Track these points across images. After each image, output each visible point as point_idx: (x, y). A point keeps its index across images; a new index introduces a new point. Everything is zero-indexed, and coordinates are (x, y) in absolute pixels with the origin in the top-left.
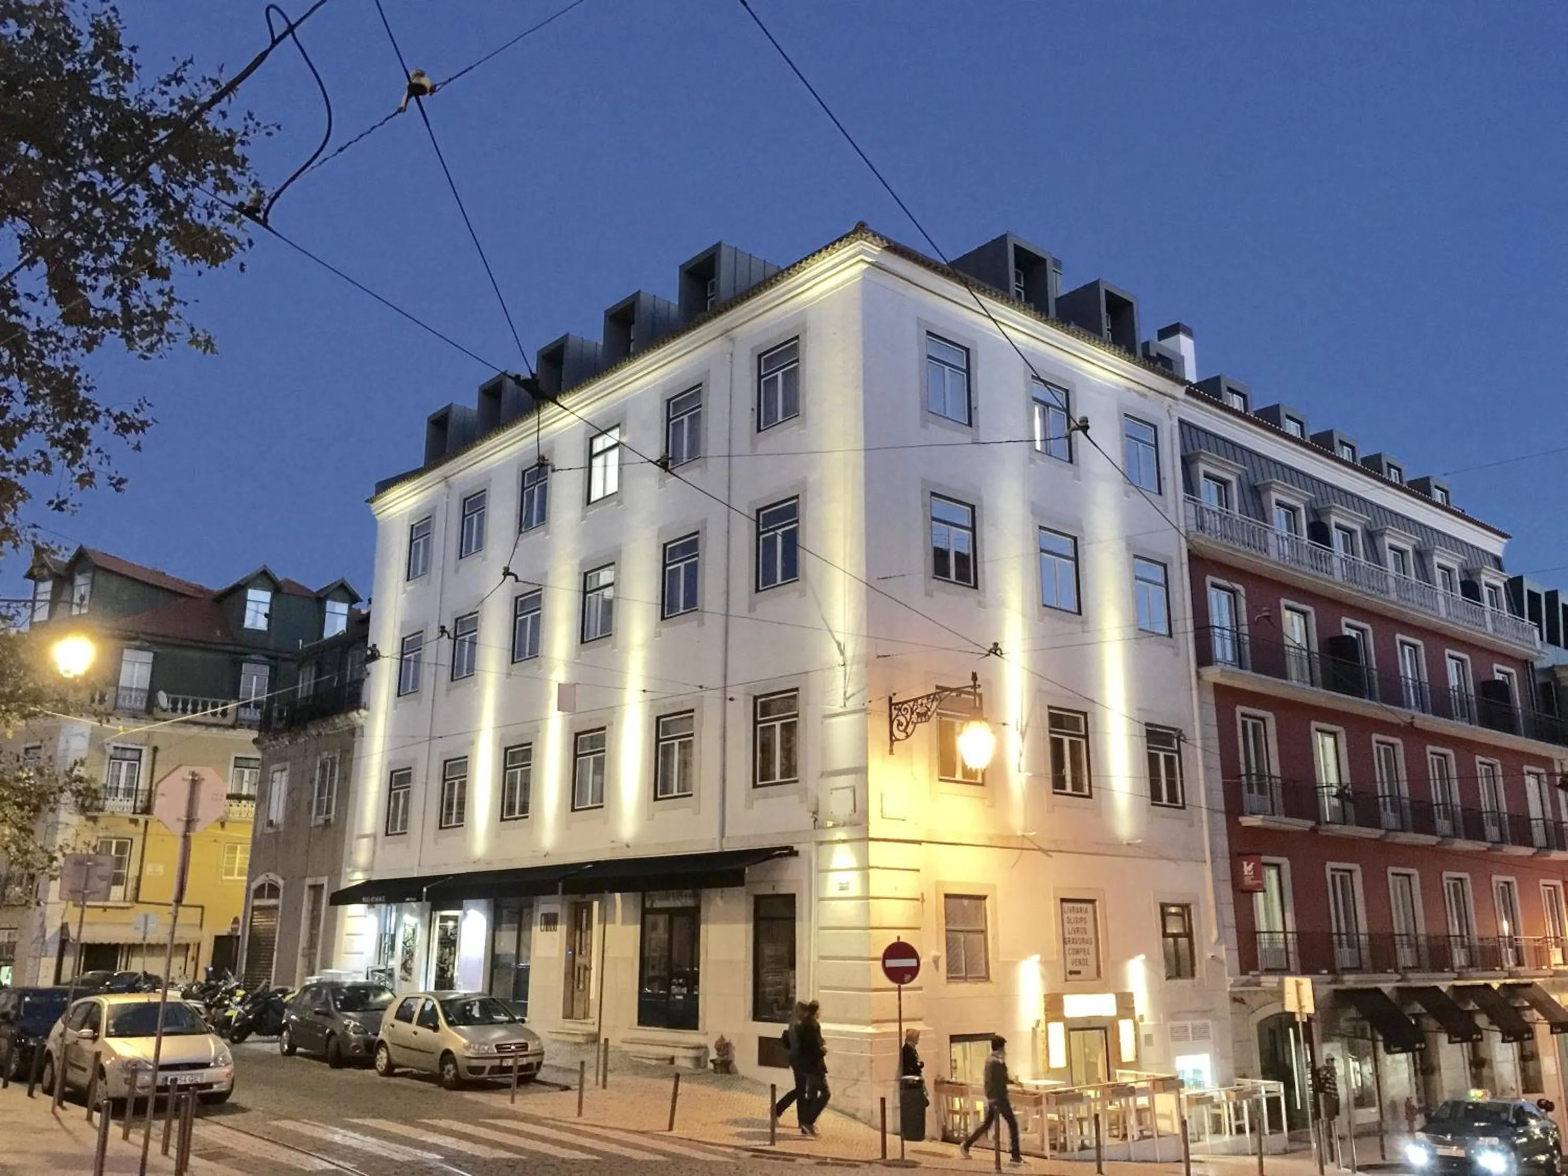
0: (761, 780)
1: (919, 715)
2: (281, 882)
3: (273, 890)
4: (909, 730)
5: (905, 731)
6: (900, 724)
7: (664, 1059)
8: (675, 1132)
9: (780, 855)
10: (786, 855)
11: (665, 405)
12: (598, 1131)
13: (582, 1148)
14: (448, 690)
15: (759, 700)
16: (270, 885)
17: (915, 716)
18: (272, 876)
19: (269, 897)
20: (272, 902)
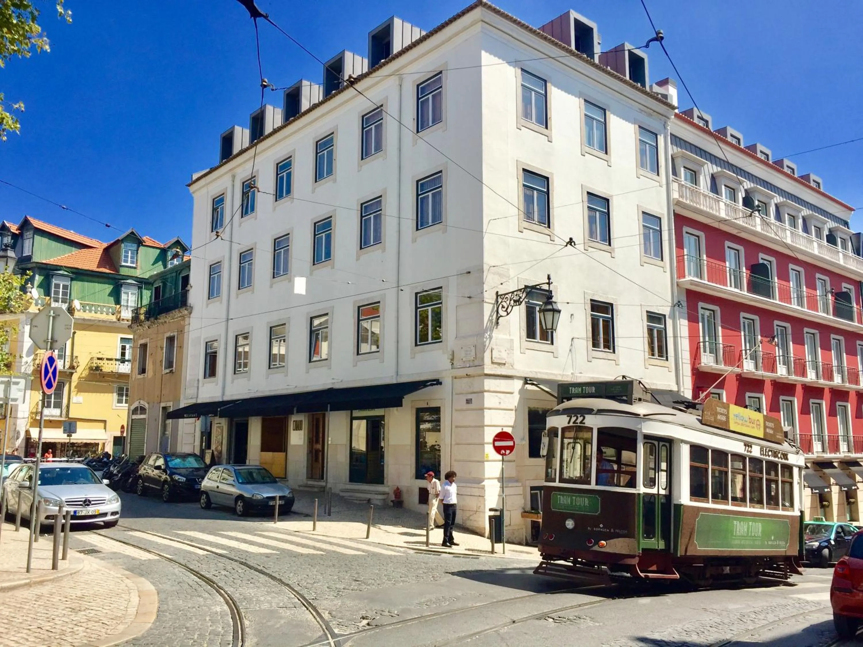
0: (420, 341)
1: (515, 301)
2: (147, 406)
3: (143, 410)
4: (509, 310)
5: (506, 311)
6: (503, 307)
7: (365, 500)
8: (370, 540)
9: (432, 385)
10: (434, 384)
11: (361, 118)
12: (324, 538)
13: (314, 548)
14: (237, 295)
15: (419, 295)
16: (141, 407)
17: (512, 302)
18: (142, 402)
19: (141, 414)
20: (142, 416)
